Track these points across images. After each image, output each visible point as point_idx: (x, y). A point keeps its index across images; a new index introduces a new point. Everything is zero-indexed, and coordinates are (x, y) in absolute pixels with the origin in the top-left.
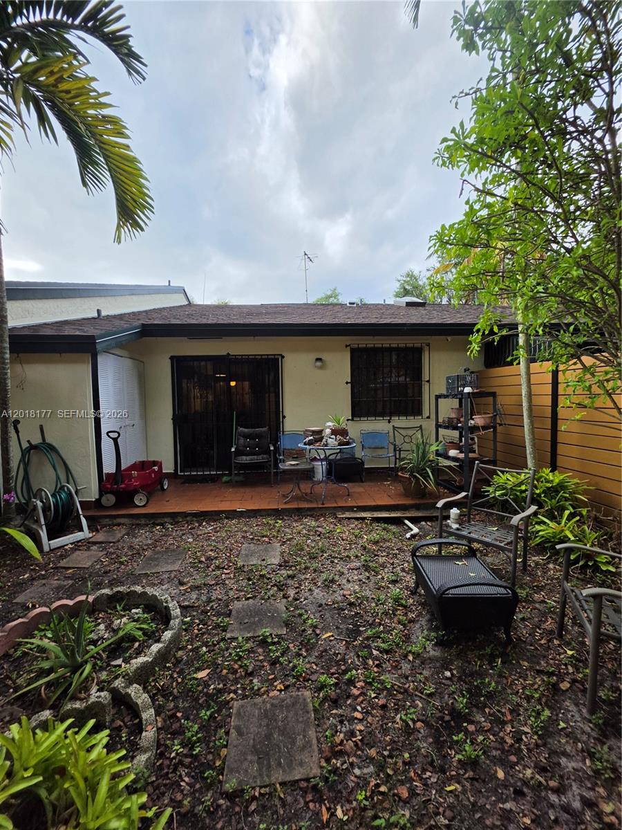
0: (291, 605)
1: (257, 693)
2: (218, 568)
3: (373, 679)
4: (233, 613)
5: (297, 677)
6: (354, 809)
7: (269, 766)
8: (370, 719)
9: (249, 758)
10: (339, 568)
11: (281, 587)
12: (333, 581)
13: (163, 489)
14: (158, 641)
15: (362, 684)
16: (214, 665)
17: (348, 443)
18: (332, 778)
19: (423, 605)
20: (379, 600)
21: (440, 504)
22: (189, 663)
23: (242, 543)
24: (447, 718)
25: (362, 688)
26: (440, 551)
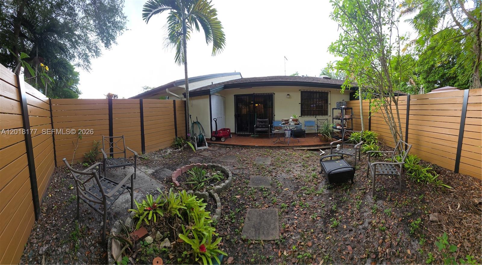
0: (273, 178)
1: (257, 207)
2: (247, 163)
3: (302, 204)
4: (251, 179)
5: (273, 203)
6: (291, 252)
7: (259, 234)
8: (300, 218)
9: (251, 229)
10: (293, 166)
11: (270, 172)
12: (290, 171)
13: (230, 137)
14: (224, 182)
15: (298, 206)
16: (242, 195)
17: (298, 124)
18: (283, 240)
19: (324, 177)
20: (307, 177)
21: (331, 143)
22: (234, 192)
23: (256, 157)
24: (329, 213)
25: (298, 207)
26: (331, 158)
